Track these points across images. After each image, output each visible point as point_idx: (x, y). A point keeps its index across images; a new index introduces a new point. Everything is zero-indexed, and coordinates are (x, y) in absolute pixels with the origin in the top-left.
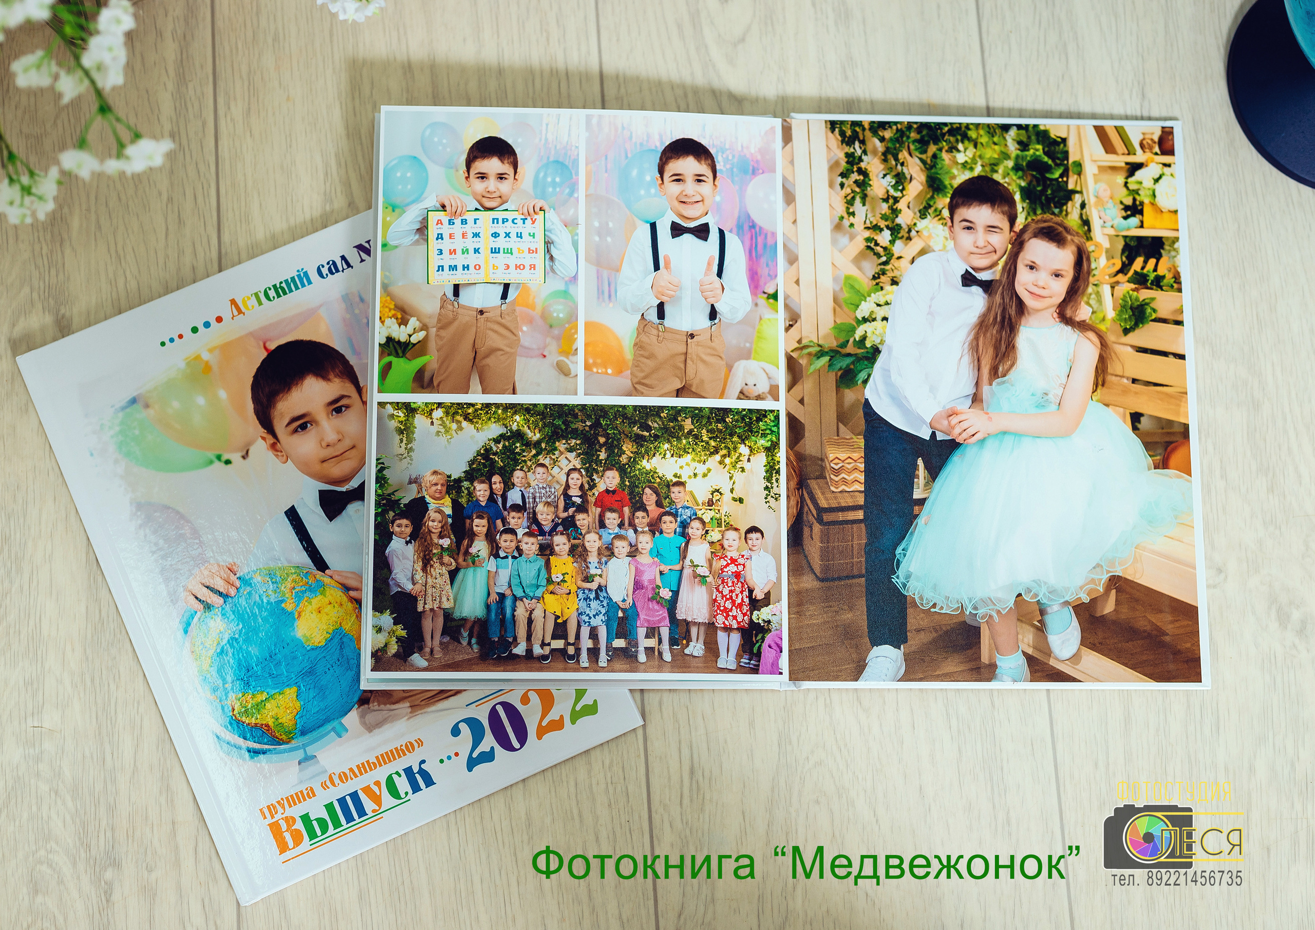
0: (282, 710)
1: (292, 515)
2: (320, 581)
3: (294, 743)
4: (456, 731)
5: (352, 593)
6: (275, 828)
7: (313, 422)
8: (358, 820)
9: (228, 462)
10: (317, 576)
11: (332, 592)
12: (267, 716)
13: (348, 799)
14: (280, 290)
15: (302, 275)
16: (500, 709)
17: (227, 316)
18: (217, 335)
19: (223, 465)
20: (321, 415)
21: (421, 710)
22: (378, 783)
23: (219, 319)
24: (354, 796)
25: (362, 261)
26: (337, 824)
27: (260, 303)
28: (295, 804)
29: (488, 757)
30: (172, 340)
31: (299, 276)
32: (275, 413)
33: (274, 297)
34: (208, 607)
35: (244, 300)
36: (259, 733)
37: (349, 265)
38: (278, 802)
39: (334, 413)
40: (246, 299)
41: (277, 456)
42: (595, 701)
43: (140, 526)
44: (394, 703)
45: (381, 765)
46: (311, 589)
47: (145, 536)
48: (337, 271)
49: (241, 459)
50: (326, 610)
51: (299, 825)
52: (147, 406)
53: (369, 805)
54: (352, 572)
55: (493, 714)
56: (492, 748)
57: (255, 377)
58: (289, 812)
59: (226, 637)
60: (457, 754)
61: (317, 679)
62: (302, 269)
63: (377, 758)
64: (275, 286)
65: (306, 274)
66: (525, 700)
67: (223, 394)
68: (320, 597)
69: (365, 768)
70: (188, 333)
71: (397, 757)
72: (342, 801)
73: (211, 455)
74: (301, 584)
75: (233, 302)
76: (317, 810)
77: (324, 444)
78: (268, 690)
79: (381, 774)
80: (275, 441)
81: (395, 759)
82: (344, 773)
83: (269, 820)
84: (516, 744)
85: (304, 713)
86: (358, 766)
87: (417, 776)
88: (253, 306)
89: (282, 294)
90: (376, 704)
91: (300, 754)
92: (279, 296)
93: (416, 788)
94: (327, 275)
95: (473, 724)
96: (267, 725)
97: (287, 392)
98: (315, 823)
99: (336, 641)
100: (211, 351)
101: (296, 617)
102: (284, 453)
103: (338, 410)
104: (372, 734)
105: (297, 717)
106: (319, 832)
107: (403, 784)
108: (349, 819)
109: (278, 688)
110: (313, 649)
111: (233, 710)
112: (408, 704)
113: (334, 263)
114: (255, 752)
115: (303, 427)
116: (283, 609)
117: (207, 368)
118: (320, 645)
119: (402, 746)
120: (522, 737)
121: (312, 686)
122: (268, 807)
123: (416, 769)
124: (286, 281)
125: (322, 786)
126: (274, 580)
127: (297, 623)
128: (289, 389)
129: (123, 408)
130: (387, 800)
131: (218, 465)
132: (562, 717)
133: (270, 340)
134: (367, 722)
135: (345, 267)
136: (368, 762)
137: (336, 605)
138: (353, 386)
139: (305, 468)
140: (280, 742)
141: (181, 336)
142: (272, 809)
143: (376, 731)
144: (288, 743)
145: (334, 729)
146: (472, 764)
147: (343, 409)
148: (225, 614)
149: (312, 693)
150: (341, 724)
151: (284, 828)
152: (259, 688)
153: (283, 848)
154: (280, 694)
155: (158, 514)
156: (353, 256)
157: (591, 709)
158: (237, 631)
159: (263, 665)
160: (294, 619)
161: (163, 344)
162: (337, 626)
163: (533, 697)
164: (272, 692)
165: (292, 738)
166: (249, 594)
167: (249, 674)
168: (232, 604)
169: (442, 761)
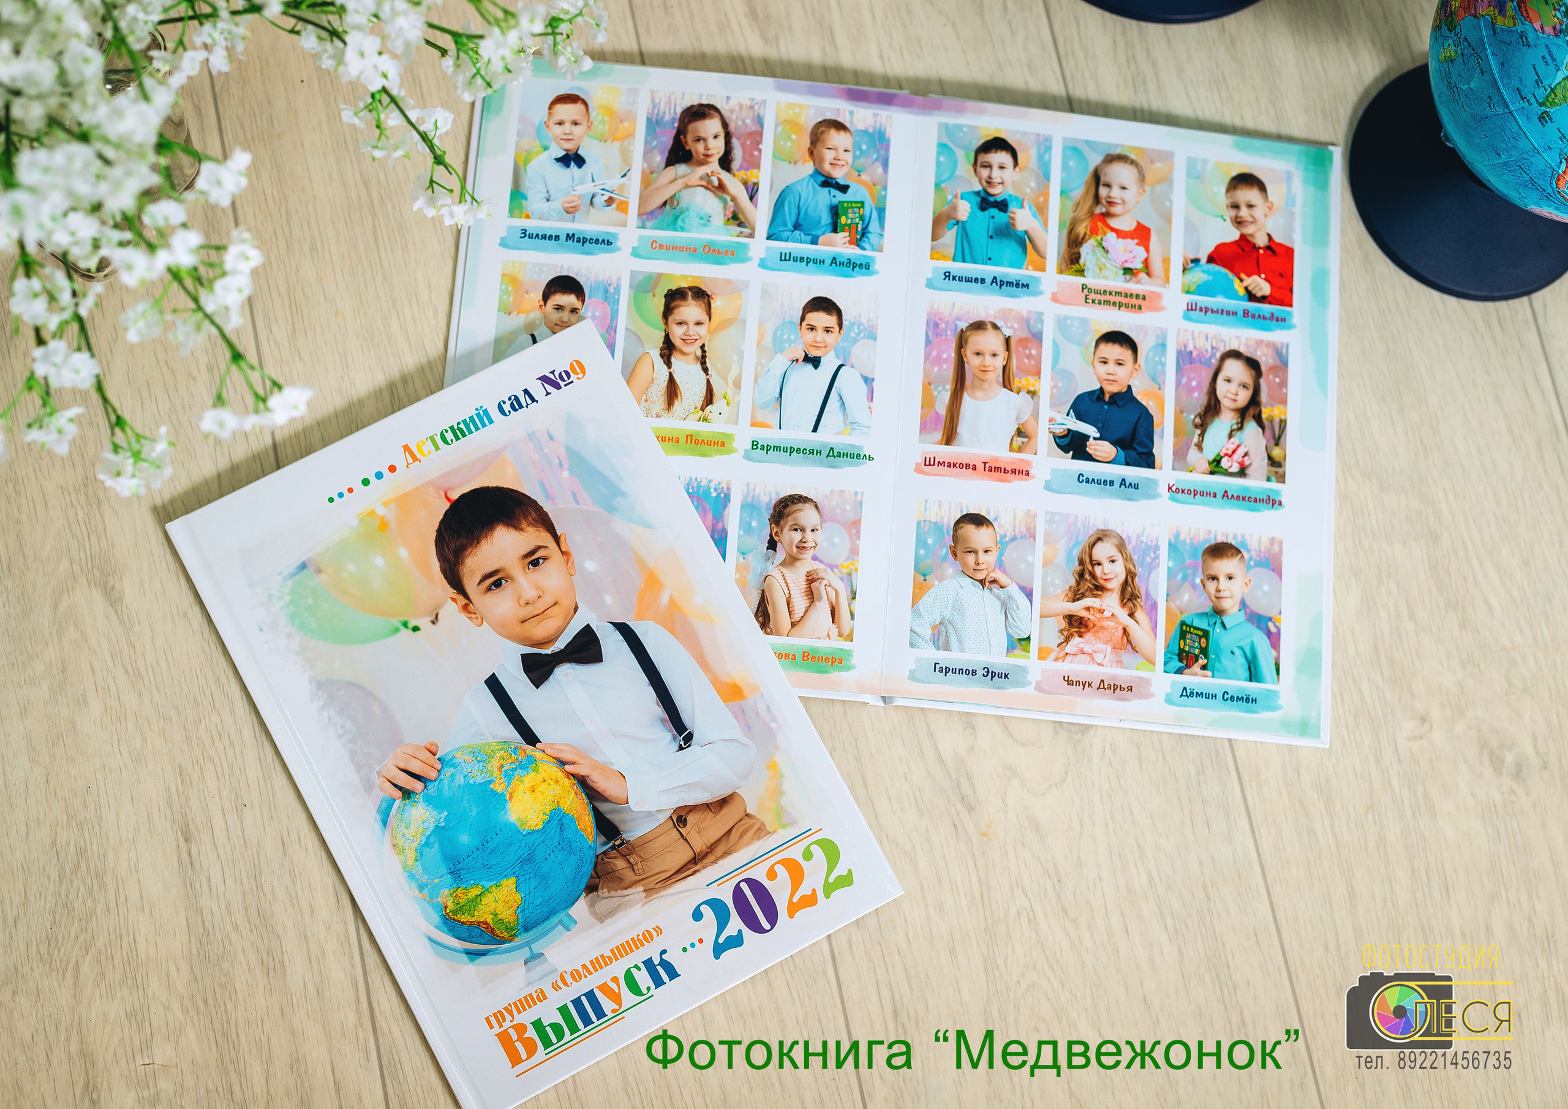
0: (501, 905)
1: (494, 684)
2: (531, 756)
3: (518, 941)
4: (697, 915)
5: (568, 768)
6: (504, 1038)
7: (508, 578)
8: (597, 1023)
9: (416, 629)
10: (528, 751)
11: (545, 767)
12: (483, 913)
13: (584, 999)
14: (458, 432)
15: (482, 413)
16: (744, 886)
17: (400, 465)
18: (390, 486)
19: (411, 632)
20: (516, 570)
22: (615, 980)
23: (392, 469)
24: (590, 995)
25: (548, 394)
26: (574, 1029)
27: (437, 448)
28: (525, 1009)
29: (736, 941)
30: (341, 495)
31: (478, 415)
32: (465, 571)
33: (452, 440)
34: (407, 794)
35: (418, 445)
36: (476, 932)
37: (533, 400)
38: (506, 1009)
40: (421, 444)
41: (470, 618)
42: (850, 871)
43: (323, 707)
44: (626, 889)
45: (617, 959)
46: (522, 767)
47: (330, 717)
48: (521, 407)
49: (431, 624)
50: (540, 789)
51: (531, 1033)
52: (319, 571)
53: (607, 1005)
54: (566, 745)
55: (738, 893)
56: (740, 931)
57: (439, 531)
58: (519, 1019)
59: (432, 826)
60: (701, 941)
61: (537, 867)
62: (481, 407)
63: (612, 951)
64: (452, 428)
65: (486, 412)
66: (772, 875)
67: (404, 553)
68: (533, 774)
69: (598, 963)
70: (358, 486)
71: (634, 949)
72: (577, 1002)
73: (396, 622)
74: (510, 761)
75: (406, 448)
76: (550, 1015)
77: (523, 602)
78: (482, 883)
79: (618, 969)
80: (468, 602)
81: (632, 951)
82: (577, 971)
83: (497, 1030)
84: (766, 925)
85: (526, 907)
86: (591, 962)
87: (659, 968)
88: (429, 452)
89: (460, 436)
91: (525, 953)
92: (457, 438)
93: (658, 982)
94: (509, 412)
95: (716, 905)
96: (486, 923)
97: (476, 546)
98: (548, 1029)
99: (554, 822)
100: (386, 504)
101: (508, 798)
102: (477, 615)
104: (604, 924)
105: (518, 911)
106: (554, 1039)
107: (643, 978)
108: (587, 1021)
109: (493, 880)
110: (529, 833)
111: (446, 908)
112: (642, 889)
113: (516, 398)
114: (473, 954)
115: (498, 584)
116: (492, 790)
117: (384, 525)
118: (537, 828)
119: (638, 935)
120: (772, 916)
121: (532, 875)
122: (495, 1015)
123: (656, 961)
124: (464, 421)
125: (553, 986)
126: (479, 759)
127: (509, 805)
128: (478, 542)
129: (292, 575)
130: (628, 997)
131: (406, 633)
132: (814, 890)
133: (452, 489)
134: (598, 912)
135: (529, 401)
136: (602, 956)
137: (551, 782)
138: (549, 535)
139: (503, 630)
140: (503, 941)
141: (350, 490)
142: (499, 1017)
143: (609, 921)
144: (510, 941)
145: (560, 922)
146: (719, 950)
147: (541, 561)
148: (429, 800)
149: (533, 883)
150: (569, 915)
151: (515, 1037)
152: (472, 882)
153: (515, 1060)
154: (497, 886)
155: (342, 692)
156: (537, 389)
157: (846, 880)
158: (443, 819)
159: (475, 856)
160: (506, 801)
161: (331, 500)
162: (555, 806)
163: (780, 870)
164: (487, 885)
165: (515, 935)
166: (453, 776)
167: (460, 866)
168: (433, 789)
169: (685, 950)
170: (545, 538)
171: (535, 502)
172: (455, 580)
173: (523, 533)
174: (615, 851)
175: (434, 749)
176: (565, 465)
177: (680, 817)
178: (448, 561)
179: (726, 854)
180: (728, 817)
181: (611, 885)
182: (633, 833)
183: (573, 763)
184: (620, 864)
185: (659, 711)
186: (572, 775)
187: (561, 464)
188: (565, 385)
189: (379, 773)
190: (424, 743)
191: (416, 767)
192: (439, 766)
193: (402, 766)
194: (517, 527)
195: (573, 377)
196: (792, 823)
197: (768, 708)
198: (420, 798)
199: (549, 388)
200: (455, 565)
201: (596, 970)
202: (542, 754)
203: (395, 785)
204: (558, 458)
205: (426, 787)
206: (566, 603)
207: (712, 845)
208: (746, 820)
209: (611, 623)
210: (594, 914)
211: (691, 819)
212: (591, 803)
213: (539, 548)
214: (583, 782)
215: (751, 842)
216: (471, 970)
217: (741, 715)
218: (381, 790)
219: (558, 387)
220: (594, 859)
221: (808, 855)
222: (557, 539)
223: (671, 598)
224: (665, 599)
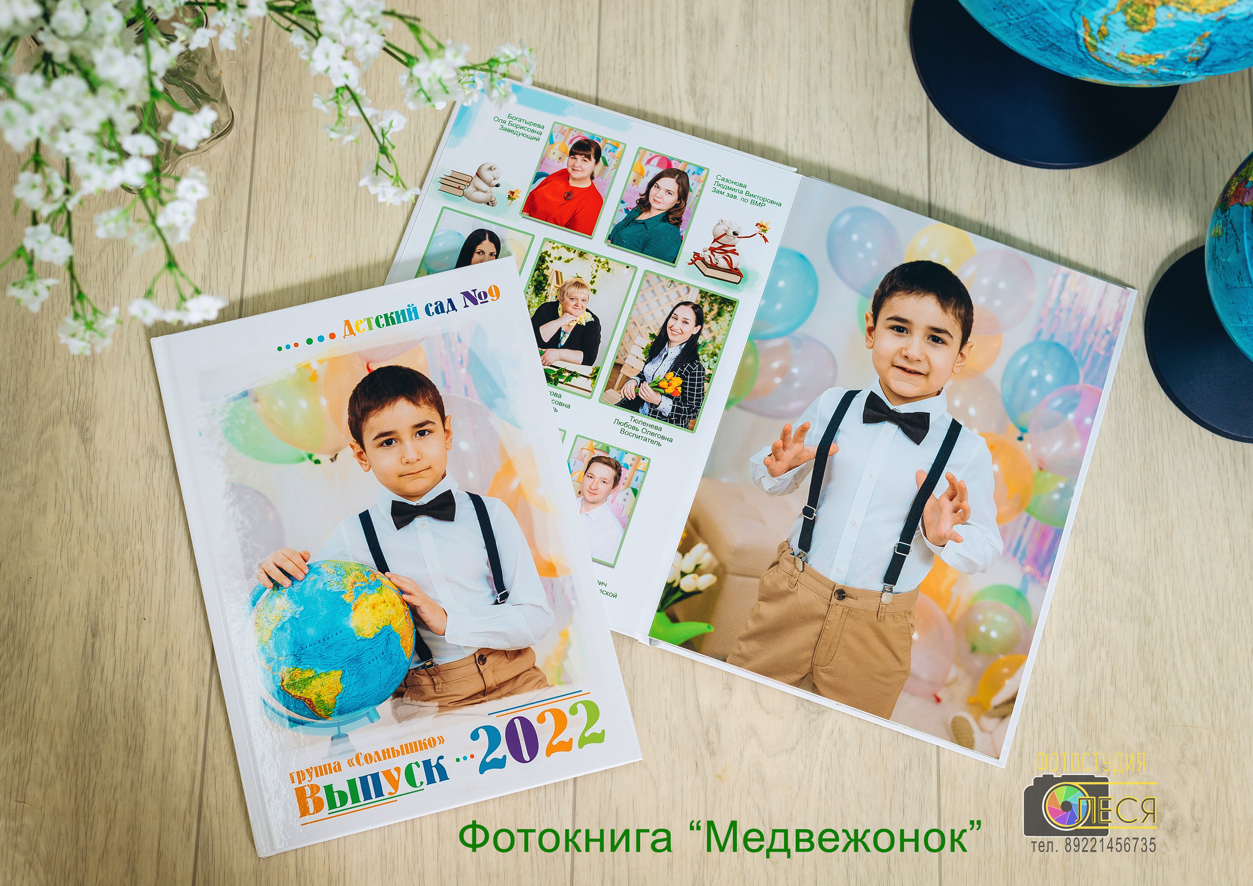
0: (325, 689)
1: (365, 518)
2: (379, 581)
3: (330, 721)
4: (475, 736)
5: (405, 597)
6: (300, 792)
9: (317, 462)
10: (378, 576)
11: (388, 592)
12: (310, 693)
13: (369, 779)
14: (390, 320)
15: (412, 309)
16: (517, 723)
17: (339, 334)
18: (328, 349)
19: (313, 463)
21: (447, 711)
22: (398, 770)
23: (332, 336)
24: (375, 777)
25: (466, 306)
26: (355, 799)
27: (371, 328)
28: (322, 775)
29: (500, 764)
30: (288, 347)
31: (408, 310)
32: (367, 426)
33: (383, 325)
34: (277, 585)
35: (357, 323)
36: (301, 705)
37: (454, 308)
38: (307, 770)
39: (418, 435)
40: (359, 322)
42: (603, 731)
43: (232, 504)
45: (403, 754)
46: (370, 587)
47: (234, 514)
48: (443, 311)
49: (330, 461)
50: (380, 607)
51: (322, 794)
52: (256, 400)
53: (386, 787)
54: (409, 578)
55: (511, 726)
56: (505, 757)
57: (355, 392)
58: (316, 781)
59: (289, 615)
60: (472, 756)
61: (361, 667)
62: (413, 305)
63: (401, 746)
64: (386, 315)
65: (415, 309)
66: (541, 719)
67: (324, 402)
68: (377, 595)
69: (388, 753)
70: (303, 343)
71: (419, 749)
72: (364, 780)
73: (304, 453)
74: (362, 580)
75: (347, 323)
76: (340, 784)
77: (404, 461)
78: (316, 669)
79: (402, 762)
80: (362, 451)
81: (417, 750)
82: (370, 755)
83: (296, 785)
84: (526, 757)
85: (344, 695)
86: (383, 751)
87: (434, 769)
88: (364, 330)
89: (391, 323)
90: (409, 698)
91: (334, 731)
92: (388, 324)
93: (431, 780)
94: (433, 313)
95: (492, 731)
96: (310, 700)
97: (380, 410)
98: (336, 795)
99: (384, 636)
100: (320, 362)
101: (353, 609)
102: (367, 463)
103: (422, 434)
105: (337, 698)
106: (338, 804)
107: (420, 774)
108: (367, 796)
109: (325, 668)
110: (362, 640)
111: (283, 681)
113: (441, 304)
114: (294, 722)
115: (389, 443)
116: (342, 599)
117: (314, 377)
118: (369, 637)
119: (425, 740)
120: (533, 751)
121: (355, 672)
122: (298, 773)
123: (434, 763)
124: (397, 313)
125: (348, 762)
126: (338, 573)
127: (352, 614)
128: (383, 407)
129: (235, 399)
130: (404, 786)
131: (309, 463)
132: (571, 740)
133: (373, 361)
135: (450, 309)
136: (393, 748)
137: (389, 605)
138: (438, 414)
140: (319, 717)
141: (296, 345)
142: (301, 775)
144: (325, 719)
145: (368, 714)
146: (484, 767)
148: (290, 595)
149: (354, 679)
150: (375, 711)
151: (308, 793)
152: (309, 666)
153: (304, 812)
154: (326, 674)
155: (248, 497)
156: (459, 301)
157: (599, 738)
158: (299, 612)
159: (316, 646)
160: (351, 610)
161: (280, 349)
162: (387, 623)
163: (549, 717)
164: (319, 671)
165: (330, 716)
166: (315, 581)
167: (302, 652)
168: (298, 588)
169: (458, 760)
170: (434, 416)
171: (434, 387)
172: (357, 432)
175: (306, 557)
176: (465, 363)
177: (482, 656)
178: (356, 416)
179: (510, 693)
183: (410, 594)
186: (407, 603)
187: (462, 362)
188: (481, 303)
189: (260, 565)
190: (301, 550)
191: (289, 567)
192: (307, 571)
193: (279, 564)
194: (415, 403)
195: (489, 298)
196: (568, 682)
197: (573, 589)
198: (285, 592)
199: (468, 302)
200: (360, 420)
201: (385, 758)
202: (388, 581)
203: (270, 578)
204: (461, 357)
205: (292, 584)
206: (438, 470)
207: (501, 684)
208: (533, 671)
209: (468, 493)
210: (395, 714)
211: (490, 659)
212: (416, 628)
213: (428, 422)
214: (414, 610)
215: (532, 689)
216: (291, 734)
218: (258, 578)
219: (475, 302)
221: (574, 710)
222: (443, 419)
223: (520, 485)
224: (514, 484)
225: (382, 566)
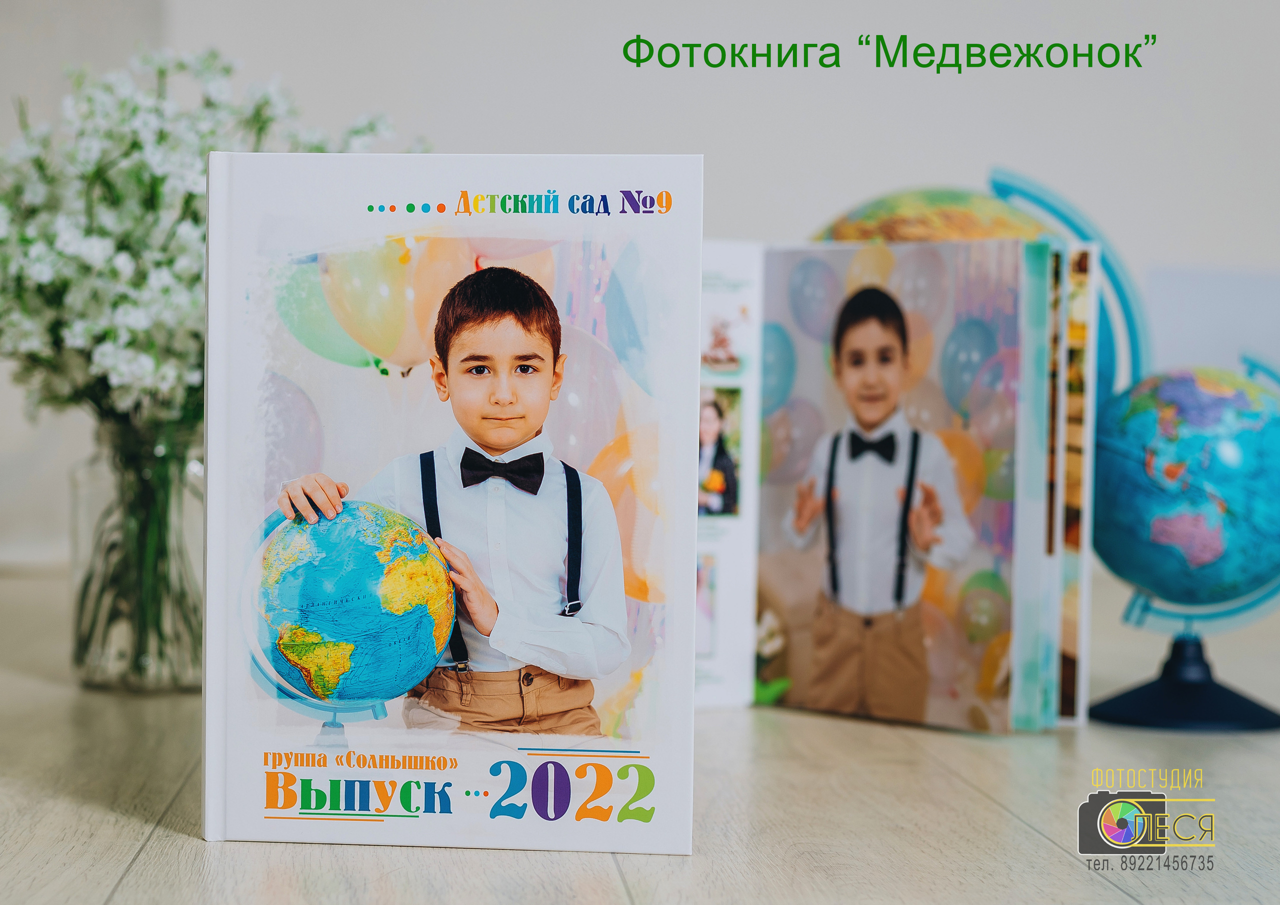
0: (329, 663)
1: (427, 461)
2: (426, 546)
3: (327, 703)
4: (495, 770)
5: (453, 575)
6: (272, 779)
8: (357, 812)
9: (384, 372)
10: (425, 540)
11: (433, 563)
12: (310, 661)
13: (357, 785)
14: (521, 205)
15: (551, 198)
16: (551, 769)
17: (450, 209)
18: (431, 225)
19: (379, 372)
21: (470, 730)
22: (393, 784)
23: (441, 208)
24: (365, 785)
25: (623, 211)
26: (335, 805)
27: (493, 210)
28: (302, 765)
29: (517, 812)
30: (382, 209)
31: (547, 197)
32: (457, 341)
33: (510, 210)
34: (299, 518)
35: (476, 198)
36: (296, 674)
37: (606, 210)
38: (286, 755)
40: (480, 198)
41: (438, 389)
42: (653, 809)
43: (267, 399)
44: (446, 711)
46: (413, 551)
47: (267, 412)
48: (591, 211)
49: (400, 375)
50: (418, 579)
51: (297, 788)
52: (326, 271)
53: (375, 801)
54: (463, 553)
55: (542, 771)
56: (525, 805)
57: (453, 291)
58: (293, 770)
59: (306, 560)
60: (486, 794)
61: (378, 647)
62: (554, 191)
63: (404, 758)
64: (516, 197)
65: (556, 198)
66: (581, 772)
67: (410, 294)
68: (419, 563)
69: (387, 762)
70: (401, 208)
71: (424, 767)
72: (350, 785)
73: (371, 356)
74: (405, 539)
75: (464, 195)
76: (321, 782)
77: (493, 400)
78: (324, 635)
79: (402, 776)
80: (444, 372)
81: (421, 768)
82: (364, 757)
83: (269, 769)
84: (551, 813)
85: (350, 677)
86: (381, 757)
87: (437, 796)
88: (483, 210)
89: (520, 210)
90: (427, 702)
91: (328, 716)
92: (516, 211)
93: (429, 808)
94: (578, 210)
95: (517, 771)
96: (308, 671)
98: (313, 793)
99: (415, 617)
100: (418, 239)
101: (385, 572)
103: (524, 369)
105: (341, 677)
106: (313, 805)
107: (418, 797)
108: (350, 806)
109: (335, 637)
110: (388, 614)
111: (281, 638)
112: (460, 719)
113: (592, 200)
114: (283, 692)
115: (480, 370)
116: (375, 557)
117: (406, 258)
118: (397, 613)
120: (561, 808)
121: (370, 653)
122: (274, 754)
123: (438, 788)
124: (531, 197)
125: (337, 759)
126: (378, 522)
127: (383, 579)
128: (483, 321)
129: (300, 262)
130: (396, 805)
131: (374, 371)
132: (611, 808)
133: (485, 257)
135: (602, 210)
136: (393, 757)
137: (431, 579)
139: (463, 417)
140: (315, 695)
141: (393, 209)
142: (277, 759)
143: (415, 730)
144: (321, 699)
145: (373, 707)
146: (497, 810)
147: (531, 370)
148: (315, 535)
149: (367, 659)
150: (383, 705)
151: (281, 783)
152: (315, 629)
153: (271, 802)
154: (335, 645)
155: (290, 395)
156: (616, 202)
157: (645, 816)
158: (318, 559)
159: (330, 607)
160: (382, 574)
161: (371, 208)
162: (423, 602)
163: (591, 772)
164: (327, 639)
165: (327, 696)
166: (348, 525)
167: (312, 609)
168: (324, 528)
169: (468, 793)
171: (554, 311)
173: (528, 335)
174: (454, 672)
175: (343, 492)
176: (602, 290)
177: (529, 675)
178: (447, 324)
179: (551, 730)
180: (572, 698)
181: (435, 699)
182: (478, 664)
183: (459, 573)
184: (453, 686)
185: (562, 569)
186: (453, 583)
187: (598, 287)
188: (644, 212)
189: (285, 487)
190: (338, 480)
191: (319, 500)
192: (340, 510)
193: (308, 492)
194: (525, 326)
195: (656, 208)
196: (625, 737)
197: (663, 622)
198: (309, 529)
199: (628, 207)
200: (451, 331)
201: (381, 767)
202: (436, 549)
203: (293, 505)
204: (600, 280)
205: (319, 522)
206: (532, 423)
207: (543, 716)
208: (586, 711)
209: (563, 463)
210: (406, 716)
211: (537, 682)
212: (456, 617)
213: (535, 356)
214: (459, 595)
215: (579, 733)
216: (275, 705)
217: (634, 614)
218: (279, 502)
219: (636, 210)
220: (432, 669)
221: (623, 773)
222: (556, 356)
223: (630, 471)
224: (624, 468)
225: (434, 529)
